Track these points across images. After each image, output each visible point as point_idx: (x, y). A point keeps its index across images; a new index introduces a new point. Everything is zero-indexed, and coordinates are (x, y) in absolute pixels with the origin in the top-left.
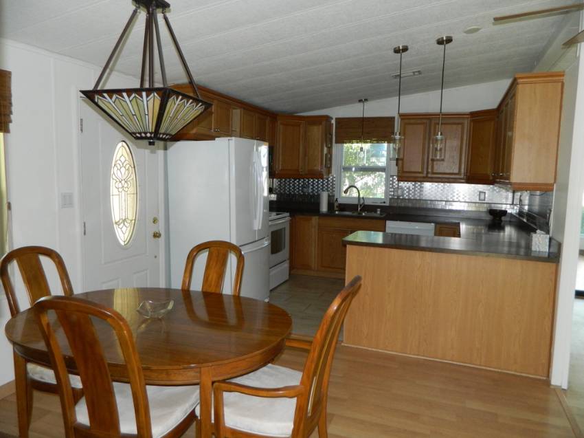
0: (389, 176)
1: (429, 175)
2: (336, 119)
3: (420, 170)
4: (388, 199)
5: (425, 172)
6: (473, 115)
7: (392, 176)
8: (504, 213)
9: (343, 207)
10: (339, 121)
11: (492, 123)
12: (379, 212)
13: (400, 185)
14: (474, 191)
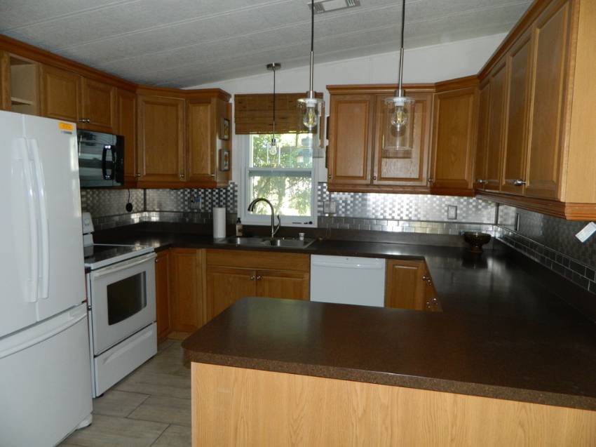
0: (317, 183)
1: (376, 182)
2: (236, 96)
3: (362, 175)
4: (316, 218)
5: (369, 177)
6: (440, 86)
7: (320, 183)
8: (487, 238)
9: (250, 231)
10: (240, 99)
11: (471, 99)
12: (302, 239)
13: (333, 196)
14: (440, 205)
